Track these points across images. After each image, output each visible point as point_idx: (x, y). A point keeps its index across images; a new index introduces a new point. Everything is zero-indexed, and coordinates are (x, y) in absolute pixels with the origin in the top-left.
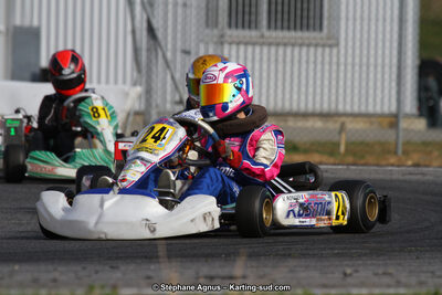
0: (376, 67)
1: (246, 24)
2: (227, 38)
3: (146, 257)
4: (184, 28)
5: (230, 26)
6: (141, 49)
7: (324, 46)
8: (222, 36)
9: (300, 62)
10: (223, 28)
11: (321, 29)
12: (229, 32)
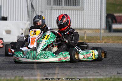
0: (94, 16)
1: (59, 4)
2: (53, 8)
3: (31, 68)
4: (41, 5)
5: (54, 5)
6: (29, 11)
7: (80, 10)
8: (52, 8)
9: (73, 14)
10: (52, 6)
11: (79, 5)
12: (54, 6)
